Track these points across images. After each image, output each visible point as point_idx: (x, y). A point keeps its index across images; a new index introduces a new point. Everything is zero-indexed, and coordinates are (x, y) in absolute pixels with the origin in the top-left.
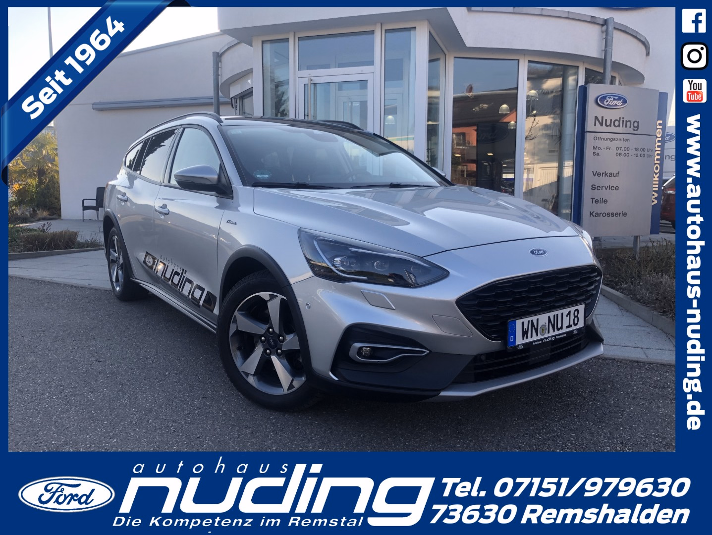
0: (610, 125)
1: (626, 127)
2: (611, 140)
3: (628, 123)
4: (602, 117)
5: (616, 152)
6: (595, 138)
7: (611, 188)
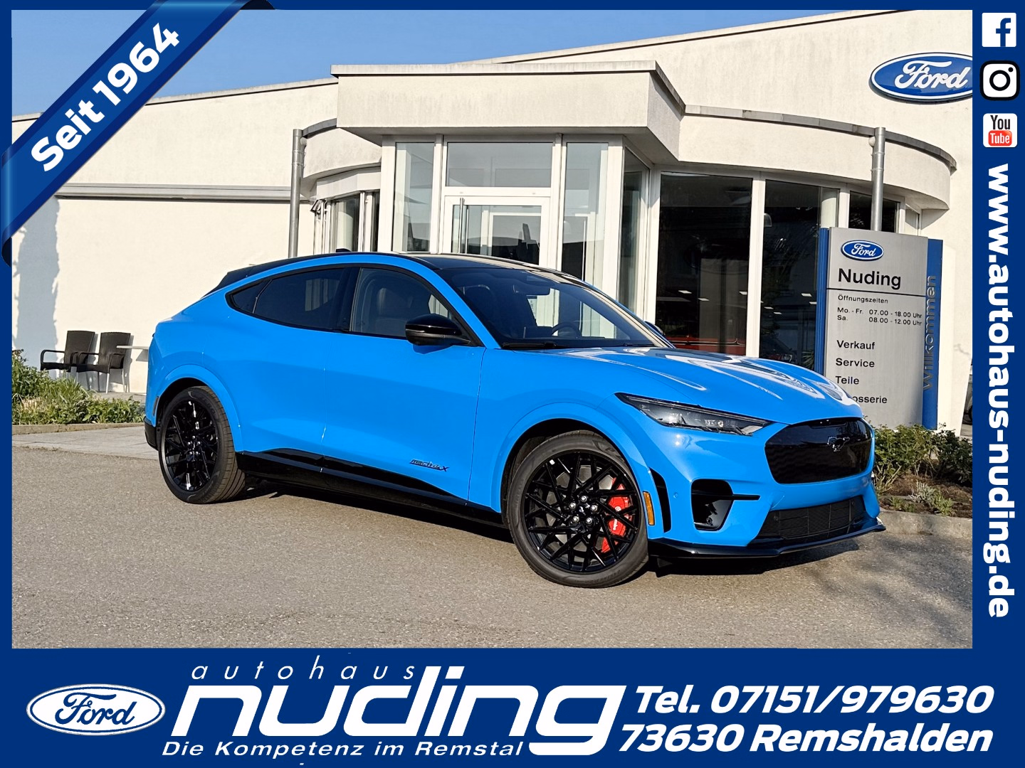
0: (861, 281)
1: (882, 284)
2: (862, 300)
3: (886, 279)
4: (850, 271)
6: (841, 298)
7: (863, 364)
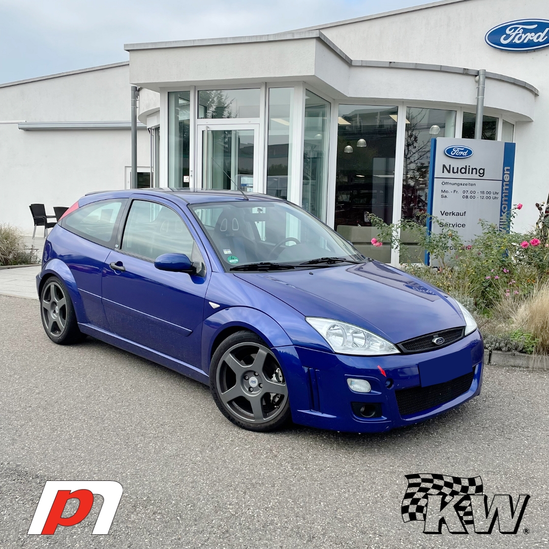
0: (457, 172)
1: (472, 173)
2: (458, 185)
3: (475, 170)
4: (450, 165)
5: (464, 194)
7: (457, 225)
